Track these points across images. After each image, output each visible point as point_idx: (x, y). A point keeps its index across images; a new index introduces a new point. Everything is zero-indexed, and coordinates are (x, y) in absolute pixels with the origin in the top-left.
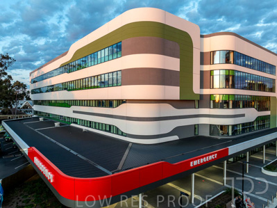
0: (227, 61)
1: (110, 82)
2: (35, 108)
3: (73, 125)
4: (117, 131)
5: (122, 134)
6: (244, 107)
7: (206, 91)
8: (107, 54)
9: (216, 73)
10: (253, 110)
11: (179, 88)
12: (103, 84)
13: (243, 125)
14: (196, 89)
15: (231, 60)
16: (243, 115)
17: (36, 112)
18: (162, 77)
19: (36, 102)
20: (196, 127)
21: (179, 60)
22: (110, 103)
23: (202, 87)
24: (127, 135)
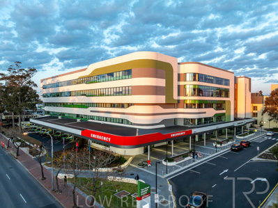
0: (195, 80)
1: (124, 93)
2: (47, 109)
3: (90, 120)
4: (128, 122)
5: (131, 124)
6: (205, 107)
7: (182, 98)
9: (187, 87)
10: (212, 109)
11: (165, 96)
12: (118, 93)
13: (205, 118)
14: (175, 97)
16: (205, 113)
17: (48, 112)
18: (156, 90)
19: (47, 104)
20: (175, 120)
21: (165, 80)
22: (122, 106)
23: (179, 95)
24: (135, 124)
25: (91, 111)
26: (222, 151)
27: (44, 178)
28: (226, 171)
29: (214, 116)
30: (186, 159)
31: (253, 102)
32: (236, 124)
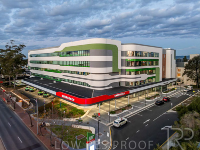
1: (84, 65)
2: (32, 71)
3: (62, 82)
4: (87, 85)
5: (90, 86)
6: (141, 74)
7: (124, 68)
8: (82, 53)
10: (146, 75)
11: (112, 68)
12: (81, 65)
13: (140, 81)
14: (120, 67)
15: (135, 55)
16: (140, 77)
18: (105, 64)
19: (33, 68)
20: (120, 83)
21: (112, 57)
22: (84, 74)
23: (122, 66)
24: (92, 87)
25: (63, 75)
26: (150, 105)
27: (32, 126)
28: (148, 120)
29: (147, 79)
30: (124, 112)
31: (177, 66)
32: (162, 84)
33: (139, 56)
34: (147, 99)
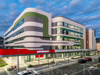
1: (22, 31)
3: (14, 48)
5: (25, 48)
6: (68, 41)
8: (21, 23)
10: (72, 42)
11: (43, 33)
18: (36, 29)
20: (51, 46)
23: (52, 34)
25: (15, 44)
29: (74, 45)
32: (86, 50)
33: (66, 27)
34: (72, 59)
